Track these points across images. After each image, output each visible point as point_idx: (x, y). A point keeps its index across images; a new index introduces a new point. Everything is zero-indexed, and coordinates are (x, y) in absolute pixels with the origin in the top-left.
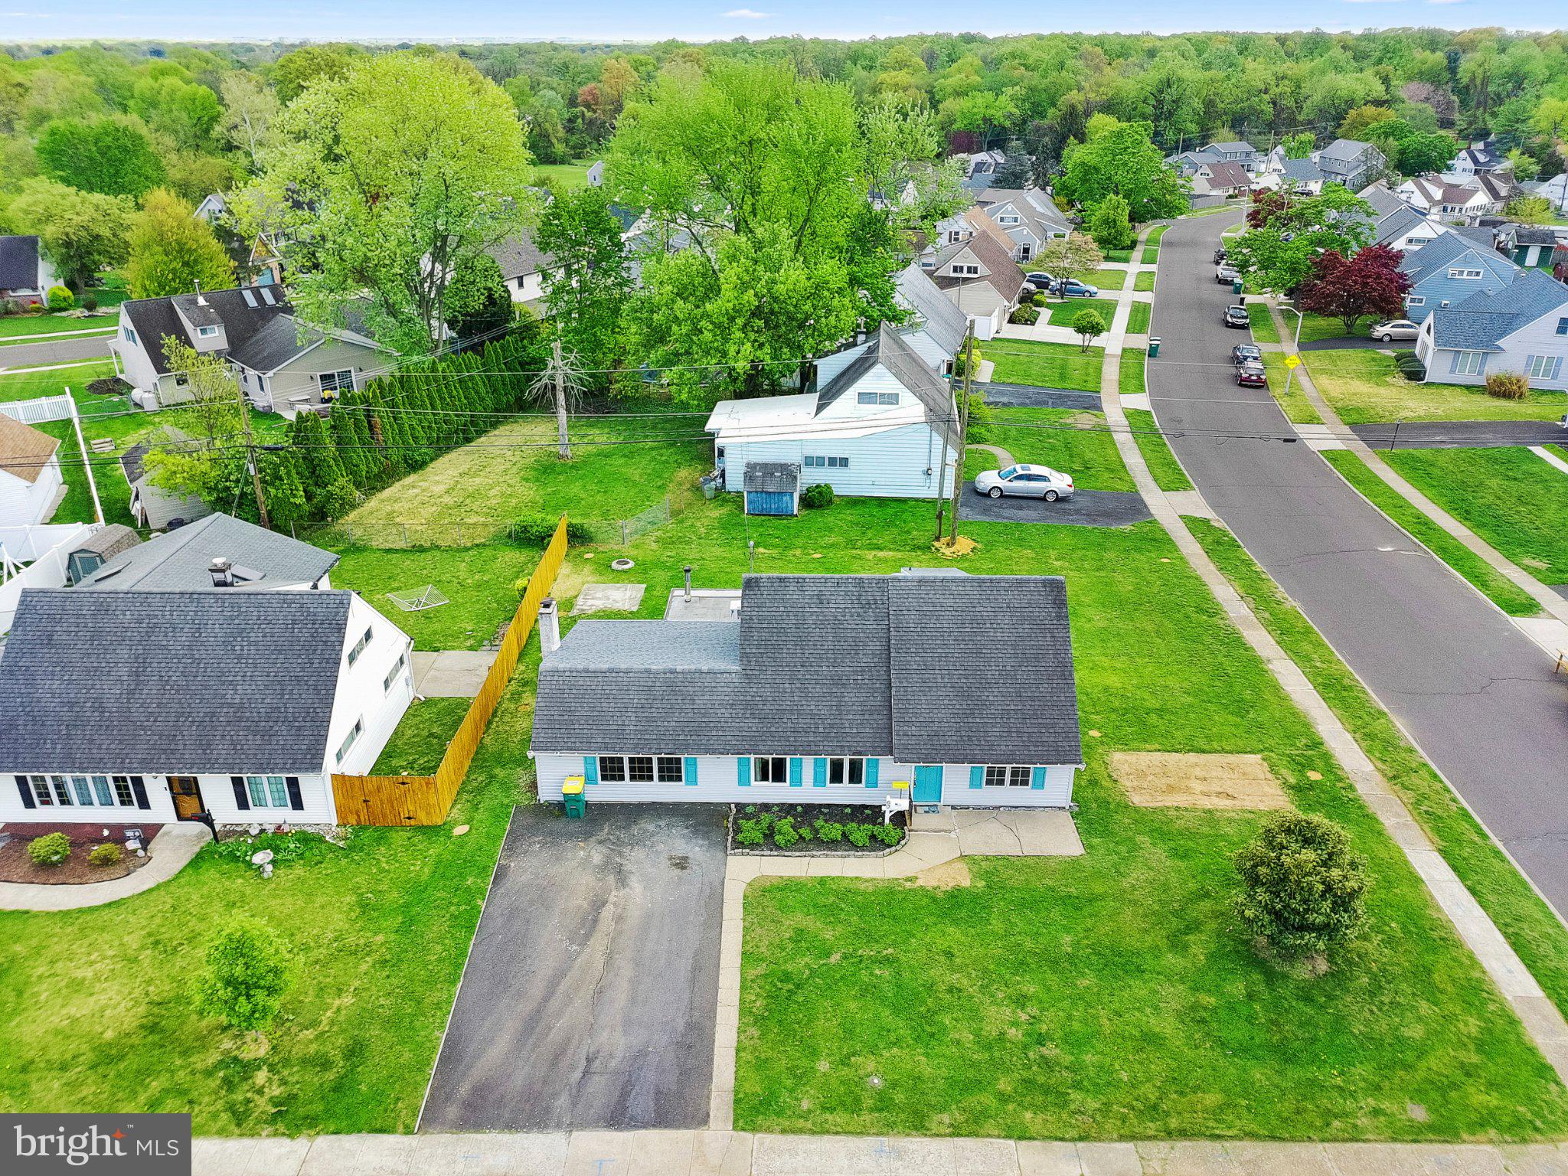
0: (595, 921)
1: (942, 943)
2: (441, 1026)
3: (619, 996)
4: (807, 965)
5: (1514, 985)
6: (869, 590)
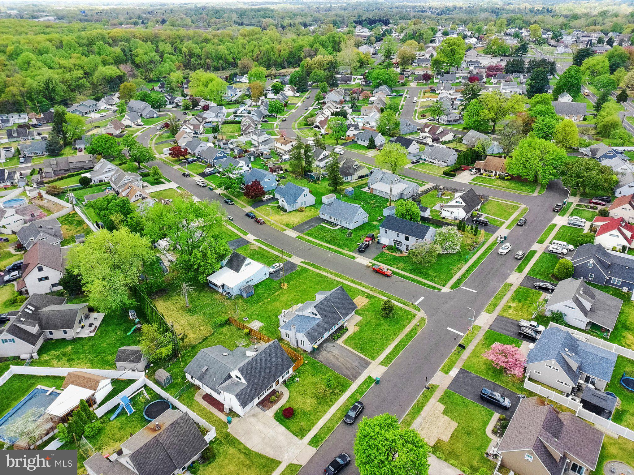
0: (337, 357)
1: (366, 334)
2: (341, 375)
3: (350, 360)
4: (359, 345)
5: (401, 305)
6: (326, 300)
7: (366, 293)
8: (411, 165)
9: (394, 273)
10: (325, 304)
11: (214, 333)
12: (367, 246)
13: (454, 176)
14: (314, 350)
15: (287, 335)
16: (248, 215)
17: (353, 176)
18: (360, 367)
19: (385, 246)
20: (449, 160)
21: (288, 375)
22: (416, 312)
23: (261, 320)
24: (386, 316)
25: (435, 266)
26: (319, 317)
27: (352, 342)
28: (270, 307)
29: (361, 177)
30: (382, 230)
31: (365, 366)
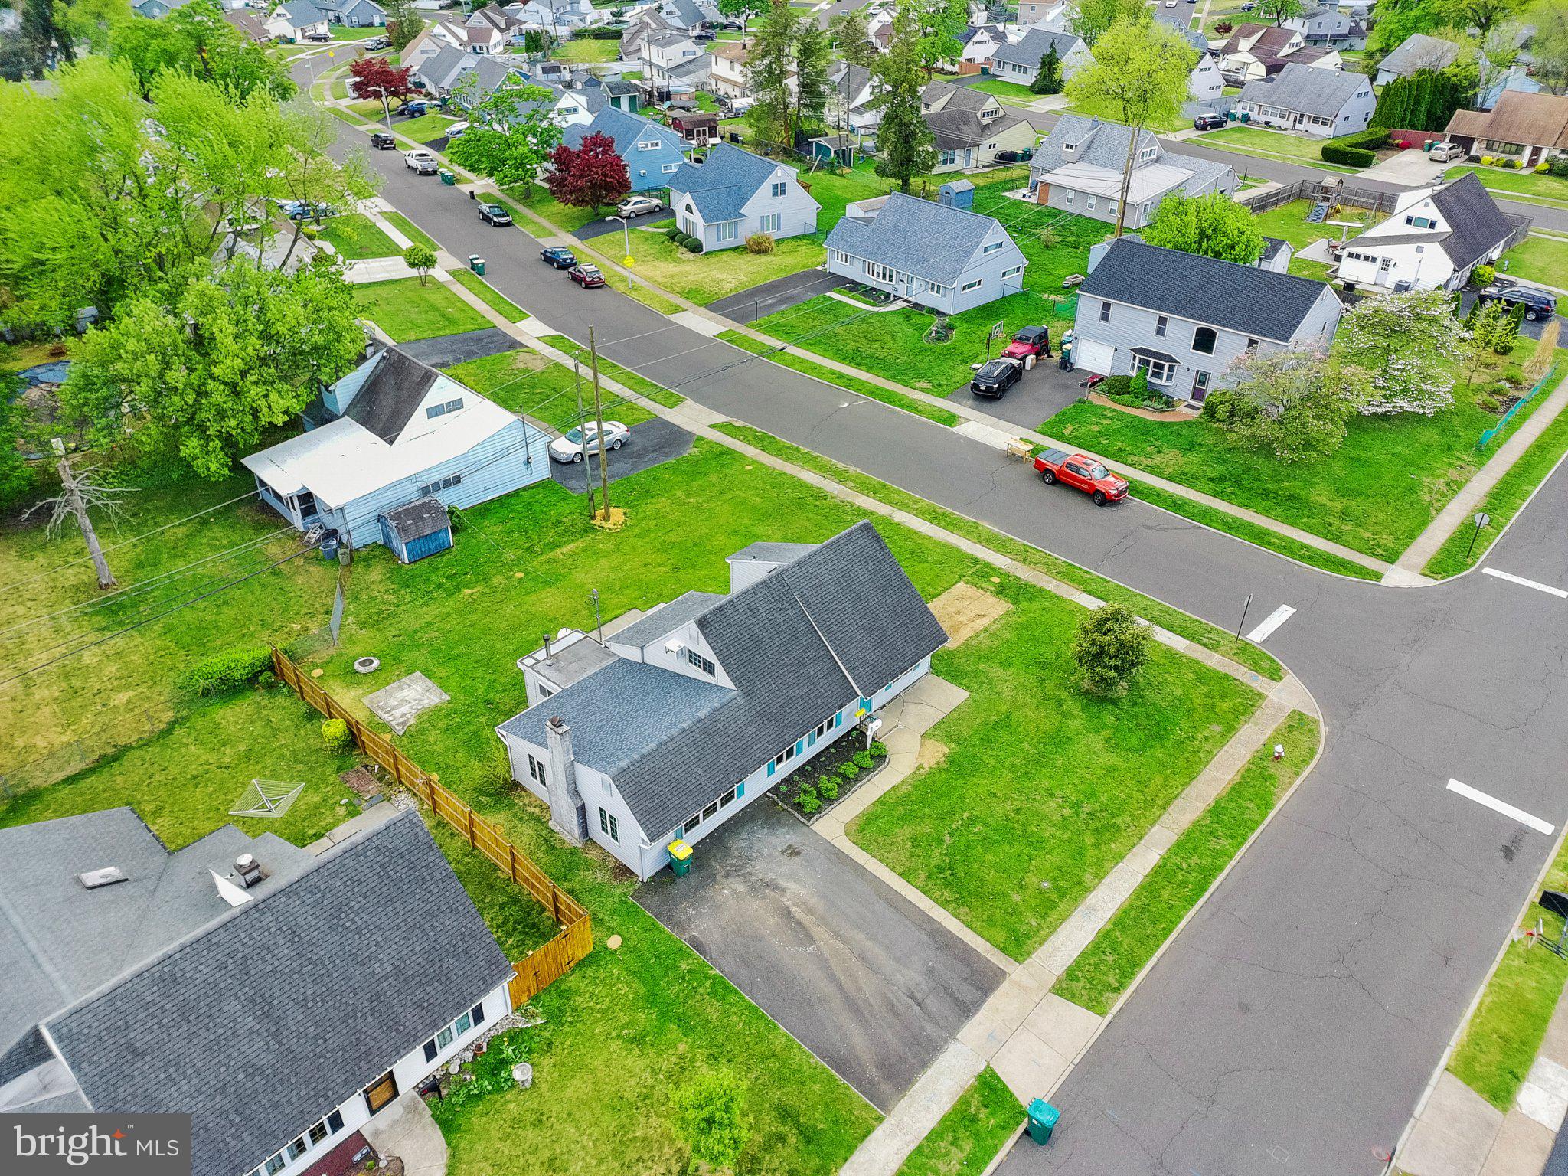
0: (799, 924)
1: (982, 791)
2: (809, 1056)
3: (875, 951)
4: (941, 854)
5: (1179, 644)
6: (774, 587)
7: (997, 571)
8: (1193, 134)
9: (1133, 488)
10: (764, 608)
11: (169, 730)
12: (1014, 375)
13: (1364, 162)
14: (670, 870)
15: (537, 770)
16: (549, 259)
17: (974, 151)
18: (932, 1003)
19: (1096, 381)
20: (1342, 115)
21: (474, 1033)
22: (1259, 683)
23: (442, 672)
24: (1099, 696)
25: (1338, 468)
26: (722, 678)
27: (903, 833)
28: (509, 610)
29: (1007, 158)
30: (1089, 305)
31: (966, 992)
